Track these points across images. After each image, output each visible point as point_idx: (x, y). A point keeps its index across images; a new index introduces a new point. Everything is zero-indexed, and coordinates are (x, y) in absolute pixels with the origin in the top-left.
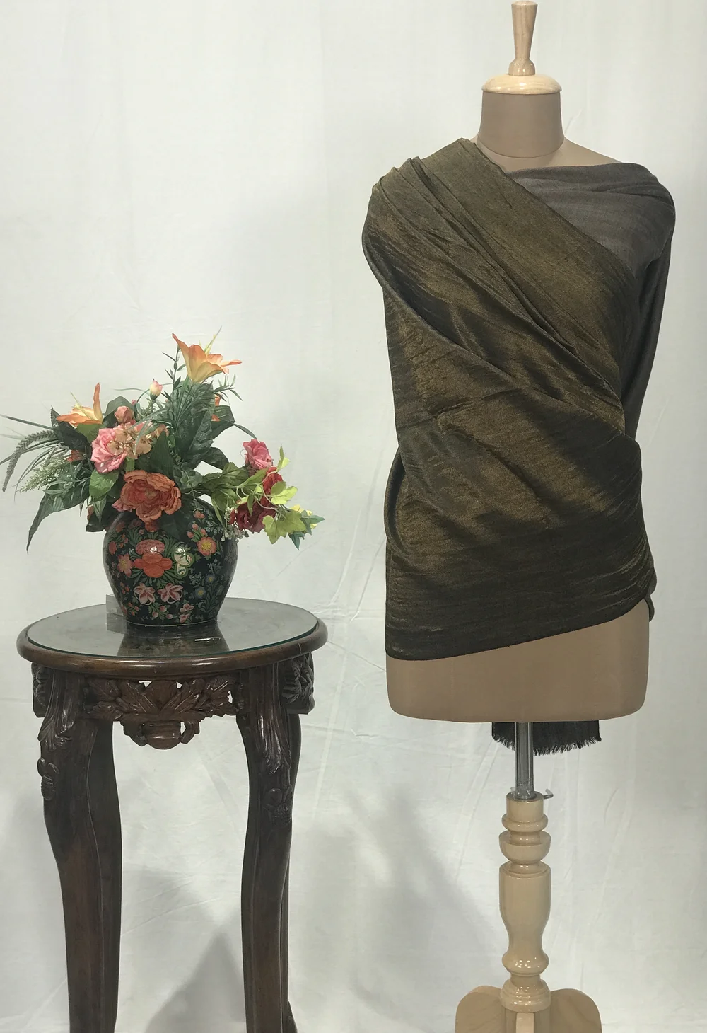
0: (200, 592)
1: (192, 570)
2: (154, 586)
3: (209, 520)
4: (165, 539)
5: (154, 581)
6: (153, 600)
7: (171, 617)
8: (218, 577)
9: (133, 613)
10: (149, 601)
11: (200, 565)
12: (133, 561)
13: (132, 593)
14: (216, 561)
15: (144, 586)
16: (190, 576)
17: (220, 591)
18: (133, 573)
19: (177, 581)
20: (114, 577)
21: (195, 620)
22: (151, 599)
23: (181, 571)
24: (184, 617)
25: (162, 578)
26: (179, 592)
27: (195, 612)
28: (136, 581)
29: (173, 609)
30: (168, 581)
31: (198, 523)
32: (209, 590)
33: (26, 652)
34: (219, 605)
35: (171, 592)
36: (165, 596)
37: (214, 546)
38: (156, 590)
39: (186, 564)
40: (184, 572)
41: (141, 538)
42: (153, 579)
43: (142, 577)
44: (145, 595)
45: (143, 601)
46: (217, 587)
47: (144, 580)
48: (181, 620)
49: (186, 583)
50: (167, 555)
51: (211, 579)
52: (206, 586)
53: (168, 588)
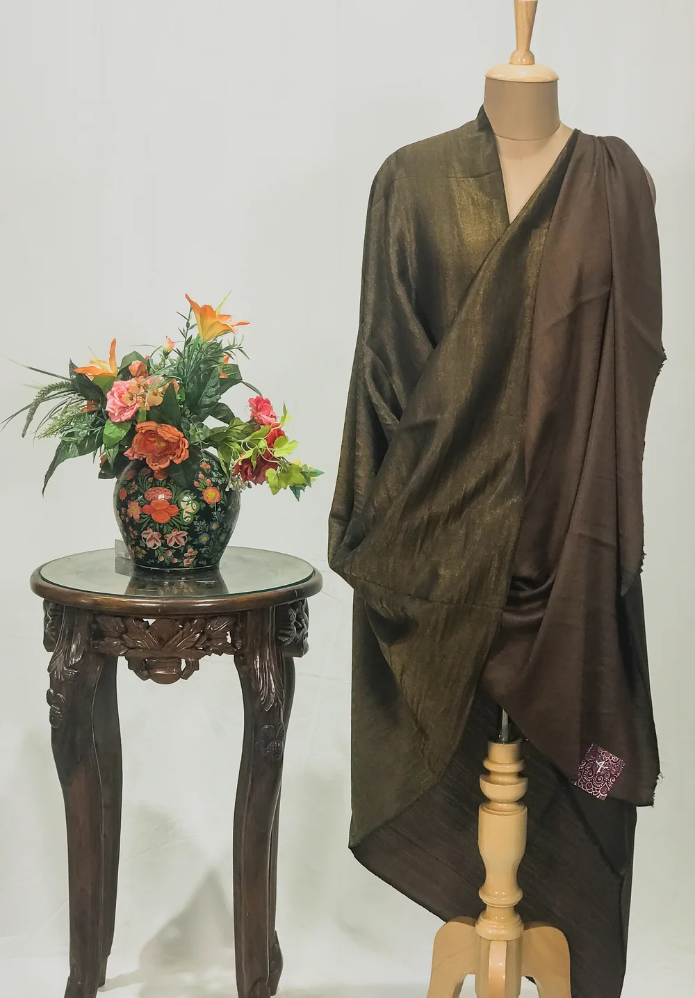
0: (204, 539)
1: (197, 517)
2: (161, 531)
3: (214, 471)
4: (171, 486)
5: (161, 527)
6: (159, 544)
7: (176, 561)
8: (221, 525)
9: (140, 556)
10: (155, 545)
11: (205, 513)
12: (142, 507)
13: (139, 537)
14: (219, 509)
15: (151, 530)
16: (195, 523)
17: (222, 538)
18: (141, 518)
19: (182, 527)
20: (124, 522)
21: (198, 565)
22: (157, 544)
23: (185, 518)
24: (188, 562)
25: (168, 523)
26: (184, 538)
27: (199, 557)
28: (144, 526)
29: (179, 554)
30: (174, 527)
31: (204, 473)
32: (213, 536)
33: (39, 589)
34: (221, 551)
35: (177, 538)
36: (171, 540)
37: (218, 495)
38: (163, 535)
39: (192, 511)
40: (190, 519)
41: (150, 486)
42: (160, 524)
43: (149, 523)
44: (151, 539)
45: (150, 545)
46: (220, 534)
47: (152, 525)
48: (185, 564)
49: (191, 529)
50: (174, 502)
51: (214, 526)
52: (210, 532)
53: (174, 533)
